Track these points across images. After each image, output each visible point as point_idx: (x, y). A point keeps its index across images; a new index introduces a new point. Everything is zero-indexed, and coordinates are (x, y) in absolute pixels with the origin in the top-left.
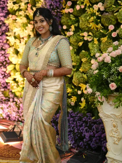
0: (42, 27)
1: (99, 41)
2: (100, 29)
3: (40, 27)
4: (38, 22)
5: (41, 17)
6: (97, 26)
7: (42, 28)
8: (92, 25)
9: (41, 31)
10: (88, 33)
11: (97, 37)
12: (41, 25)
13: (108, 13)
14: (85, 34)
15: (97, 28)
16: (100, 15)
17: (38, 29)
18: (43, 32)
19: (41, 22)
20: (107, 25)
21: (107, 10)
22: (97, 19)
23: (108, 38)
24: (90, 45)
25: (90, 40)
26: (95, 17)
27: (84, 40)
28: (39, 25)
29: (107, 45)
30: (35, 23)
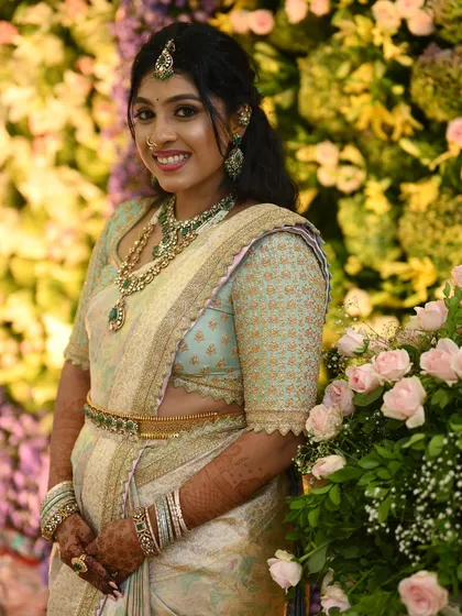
0: (177, 147)
1: (394, 196)
2: (403, 135)
3: (165, 148)
4: (161, 115)
5: (181, 87)
6: (390, 119)
7: (178, 153)
8: (362, 110)
9: (170, 170)
10: (341, 150)
11: (387, 175)
12: (172, 137)
13: (447, 52)
14: (325, 153)
15: (389, 130)
16: (406, 61)
17: (155, 158)
18: (184, 179)
19: (176, 112)
20: (440, 115)
21: (445, 34)
22: (387, 82)
23: (441, 189)
24: (346, 214)
25: (345, 187)
26: (380, 70)
27: (319, 185)
28: (165, 137)
29: (433, 226)
30: (138, 115)
